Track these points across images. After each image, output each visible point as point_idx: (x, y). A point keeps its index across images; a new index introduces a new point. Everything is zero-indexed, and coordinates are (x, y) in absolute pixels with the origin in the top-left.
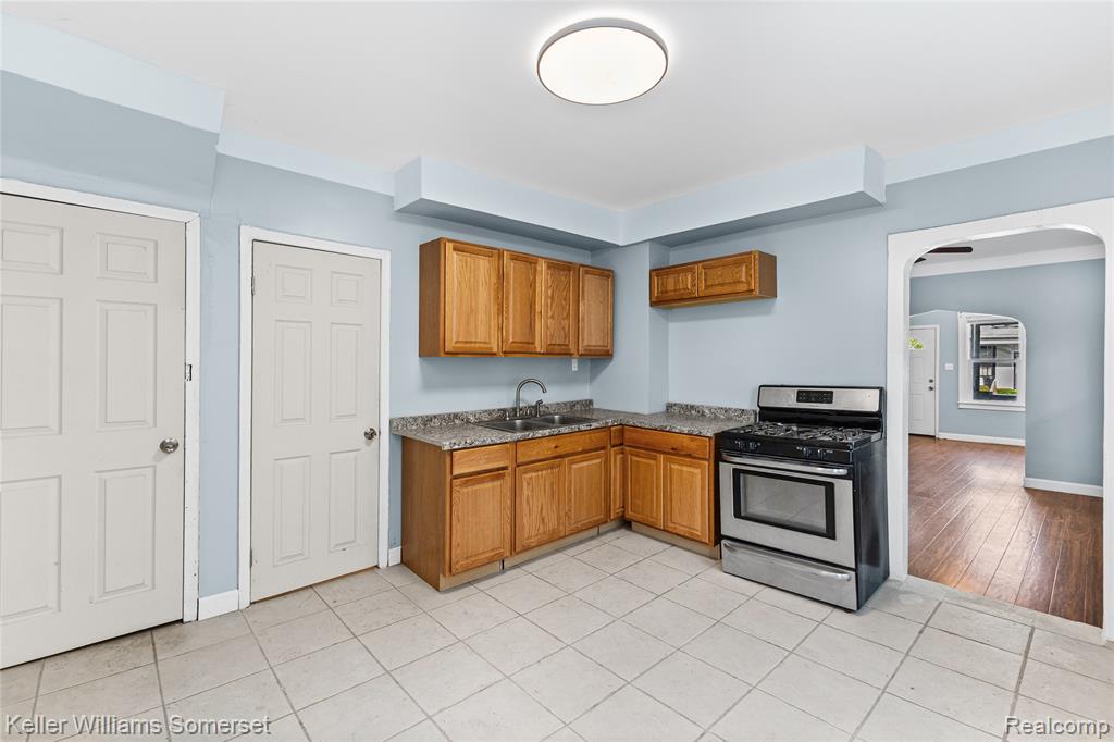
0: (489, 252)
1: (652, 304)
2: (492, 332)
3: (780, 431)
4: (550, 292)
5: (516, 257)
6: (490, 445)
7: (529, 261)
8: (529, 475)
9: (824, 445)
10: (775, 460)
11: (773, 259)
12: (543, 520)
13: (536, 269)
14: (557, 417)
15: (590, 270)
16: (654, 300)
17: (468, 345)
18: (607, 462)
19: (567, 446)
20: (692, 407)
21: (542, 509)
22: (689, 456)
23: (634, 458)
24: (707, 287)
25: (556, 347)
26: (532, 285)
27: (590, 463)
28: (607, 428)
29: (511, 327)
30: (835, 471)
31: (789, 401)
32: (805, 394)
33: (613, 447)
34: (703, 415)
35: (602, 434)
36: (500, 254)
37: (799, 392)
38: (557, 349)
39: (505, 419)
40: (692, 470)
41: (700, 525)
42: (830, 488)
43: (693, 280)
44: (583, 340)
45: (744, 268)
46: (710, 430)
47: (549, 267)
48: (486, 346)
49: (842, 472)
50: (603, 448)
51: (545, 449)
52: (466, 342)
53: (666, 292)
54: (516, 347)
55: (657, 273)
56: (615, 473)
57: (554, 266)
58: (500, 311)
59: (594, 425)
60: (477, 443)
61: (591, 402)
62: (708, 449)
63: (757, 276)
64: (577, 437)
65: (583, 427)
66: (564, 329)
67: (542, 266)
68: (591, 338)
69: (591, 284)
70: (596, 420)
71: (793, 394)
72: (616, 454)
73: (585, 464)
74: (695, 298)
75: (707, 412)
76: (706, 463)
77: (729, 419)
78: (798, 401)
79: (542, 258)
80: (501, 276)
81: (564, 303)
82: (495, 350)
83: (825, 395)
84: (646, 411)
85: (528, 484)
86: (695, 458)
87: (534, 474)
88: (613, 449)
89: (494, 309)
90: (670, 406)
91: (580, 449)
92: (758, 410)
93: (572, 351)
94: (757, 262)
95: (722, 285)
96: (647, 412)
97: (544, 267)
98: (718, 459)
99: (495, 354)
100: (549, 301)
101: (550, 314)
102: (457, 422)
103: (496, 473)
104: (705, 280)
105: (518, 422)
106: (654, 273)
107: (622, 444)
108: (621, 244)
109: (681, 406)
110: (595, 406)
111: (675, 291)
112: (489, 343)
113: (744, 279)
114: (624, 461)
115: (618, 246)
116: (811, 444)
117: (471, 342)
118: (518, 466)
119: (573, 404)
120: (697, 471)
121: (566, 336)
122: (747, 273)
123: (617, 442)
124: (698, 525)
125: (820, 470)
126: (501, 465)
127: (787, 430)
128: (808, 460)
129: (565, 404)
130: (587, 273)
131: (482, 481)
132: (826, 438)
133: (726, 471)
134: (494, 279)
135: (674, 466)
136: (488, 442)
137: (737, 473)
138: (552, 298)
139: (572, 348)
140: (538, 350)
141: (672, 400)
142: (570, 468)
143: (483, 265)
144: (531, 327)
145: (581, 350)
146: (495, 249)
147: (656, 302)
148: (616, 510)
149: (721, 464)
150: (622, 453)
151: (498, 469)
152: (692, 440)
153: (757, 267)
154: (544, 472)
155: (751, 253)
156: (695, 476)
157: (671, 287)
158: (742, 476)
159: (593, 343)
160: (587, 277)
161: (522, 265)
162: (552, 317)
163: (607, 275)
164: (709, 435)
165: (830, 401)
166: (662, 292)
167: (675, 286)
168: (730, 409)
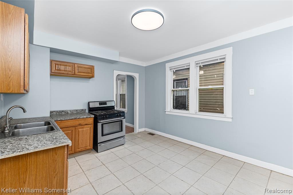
10: (111, 119)
20: (63, 111)
24: (78, 72)
31: (97, 105)
32: (101, 103)
34: (67, 113)
37: (99, 103)
40: (87, 129)
43: (73, 69)
45: (91, 69)
53: (60, 70)
55: (55, 62)
75: (69, 112)
76: (92, 125)
86: (88, 124)
90: (51, 112)
95: (84, 73)
104: (78, 70)
106: (52, 61)
109: (57, 112)
113: (91, 73)
122: (92, 71)
124: (88, 145)
137: (102, 125)
141: (53, 110)
149: (98, 123)
157: (62, 69)
158: (104, 125)
165: (106, 104)
166: (58, 70)
167: (65, 69)
168: (78, 110)
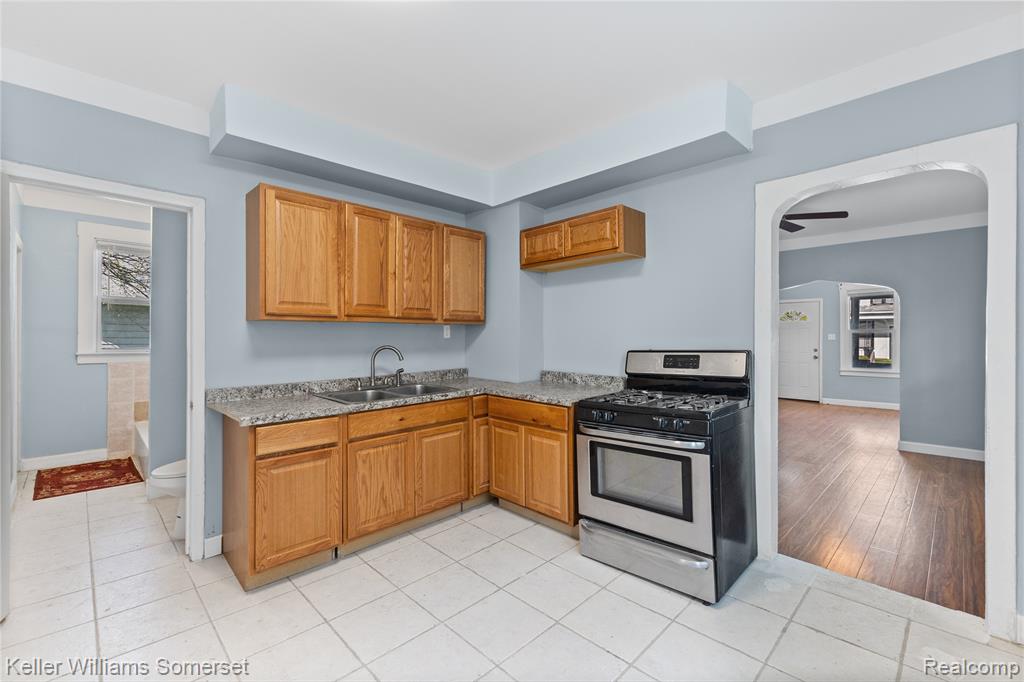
0: (327, 204)
1: (524, 266)
2: (330, 292)
3: (642, 399)
4: (406, 251)
5: (361, 211)
6: (310, 419)
7: (381, 217)
8: (364, 452)
9: (682, 416)
10: (632, 432)
11: (641, 217)
12: (385, 501)
13: (387, 226)
14: (419, 386)
15: (455, 231)
16: (524, 262)
17: (297, 307)
18: (468, 433)
19: (414, 418)
20: (564, 375)
21: (383, 488)
22: (548, 427)
23: (498, 430)
24: (573, 246)
25: (415, 312)
26: (384, 242)
27: (447, 436)
28: (467, 398)
29: (356, 289)
30: (693, 445)
31: (656, 366)
32: (672, 360)
33: (475, 417)
34: (575, 382)
35: (458, 405)
36: (340, 207)
37: (666, 356)
38: (416, 314)
39: (356, 390)
40: (551, 442)
41: (560, 504)
42: (686, 463)
43: (560, 240)
44: (448, 304)
45: (608, 223)
46: (569, 399)
47: (405, 225)
48: (325, 308)
49: (701, 445)
50: (463, 420)
51: (390, 422)
52: (294, 303)
53: (535, 253)
54: (362, 310)
55: (527, 233)
56: (478, 446)
57: (411, 224)
58: (340, 271)
59: (451, 395)
61: (465, 371)
62: (567, 420)
63: (622, 231)
64: (428, 408)
65: (436, 397)
66: (424, 292)
67: (396, 224)
68: (459, 301)
69: (457, 246)
70: (456, 390)
71: (660, 359)
72: (479, 425)
73: (440, 437)
74: (562, 259)
75: (578, 379)
76: (565, 435)
77: (599, 387)
78: (664, 366)
79: (396, 214)
80: (342, 231)
81: (424, 264)
82: (335, 312)
83: (692, 360)
84: (516, 378)
85: (364, 462)
86: (554, 429)
87: (372, 451)
88: (475, 420)
89: (332, 267)
90: (544, 374)
91: (433, 422)
92: (627, 376)
93: (435, 317)
94: (621, 217)
95: (588, 243)
96: (517, 382)
97: (399, 224)
98: (577, 431)
99: (335, 317)
100: (406, 261)
101: (406, 276)
102: (296, 393)
103: (321, 451)
104: (572, 239)
105: (370, 392)
106: (523, 234)
107: (487, 415)
108: (492, 205)
109: (553, 374)
110: (470, 375)
111: (543, 251)
112: (326, 305)
113: (608, 236)
114: (488, 432)
115: (489, 207)
116: (668, 415)
117: (302, 303)
118: (351, 441)
119: (444, 374)
120: (556, 444)
121: (428, 299)
122: (611, 229)
123: (481, 412)
124: (557, 503)
125: (677, 444)
126: (326, 441)
127: (652, 398)
128: (664, 432)
129: (435, 373)
130: (452, 233)
131: (299, 462)
132: (686, 407)
133: (584, 443)
134: (332, 233)
135: (535, 439)
136: (307, 416)
137: (594, 446)
138: (409, 258)
139: (434, 313)
140: (392, 314)
141: (546, 368)
142: (420, 442)
143: (317, 217)
144: (383, 289)
145: (446, 315)
146: (335, 201)
147: (527, 265)
148: (479, 485)
149: (578, 436)
150: (487, 424)
151: (323, 446)
152: (551, 410)
153: (622, 223)
154: (386, 448)
155: (615, 207)
156: (554, 449)
157: (539, 247)
158: (599, 450)
159: (461, 308)
160: (452, 238)
161: (370, 222)
162: (409, 279)
163: (479, 238)
164: (568, 404)
165: (696, 366)
166: (531, 254)
167: (543, 246)
168: (600, 376)
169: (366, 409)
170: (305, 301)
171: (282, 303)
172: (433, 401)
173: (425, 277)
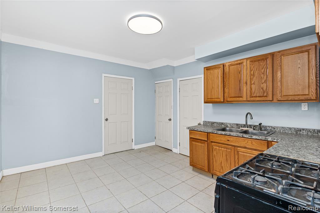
2: (220, 94)
4: (252, 72)
5: (231, 64)
6: (199, 131)
7: (240, 63)
13: (242, 65)
21: (221, 163)
25: (257, 98)
26: (240, 72)
28: (267, 141)
44: (281, 92)
47: (251, 61)
52: (211, 99)
57: (255, 60)
60: (195, 130)
66: (263, 88)
73: (248, 154)
79: (246, 59)
81: (262, 75)
82: (222, 101)
85: (215, 150)
87: (217, 148)
93: (271, 100)
100: (252, 77)
112: (220, 98)
118: (211, 142)
121: (265, 92)
131: (198, 142)
134: (221, 75)
136: (199, 130)
138: (254, 75)
140: (245, 100)
143: (217, 71)
144: (241, 90)
145: (279, 98)
146: (222, 64)
154: (222, 149)
160: (283, 57)
161: (235, 66)
162: (254, 83)
169: (215, 132)
170: (213, 97)
171: (208, 99)
172: (243, 137)
173: (263, 81)
